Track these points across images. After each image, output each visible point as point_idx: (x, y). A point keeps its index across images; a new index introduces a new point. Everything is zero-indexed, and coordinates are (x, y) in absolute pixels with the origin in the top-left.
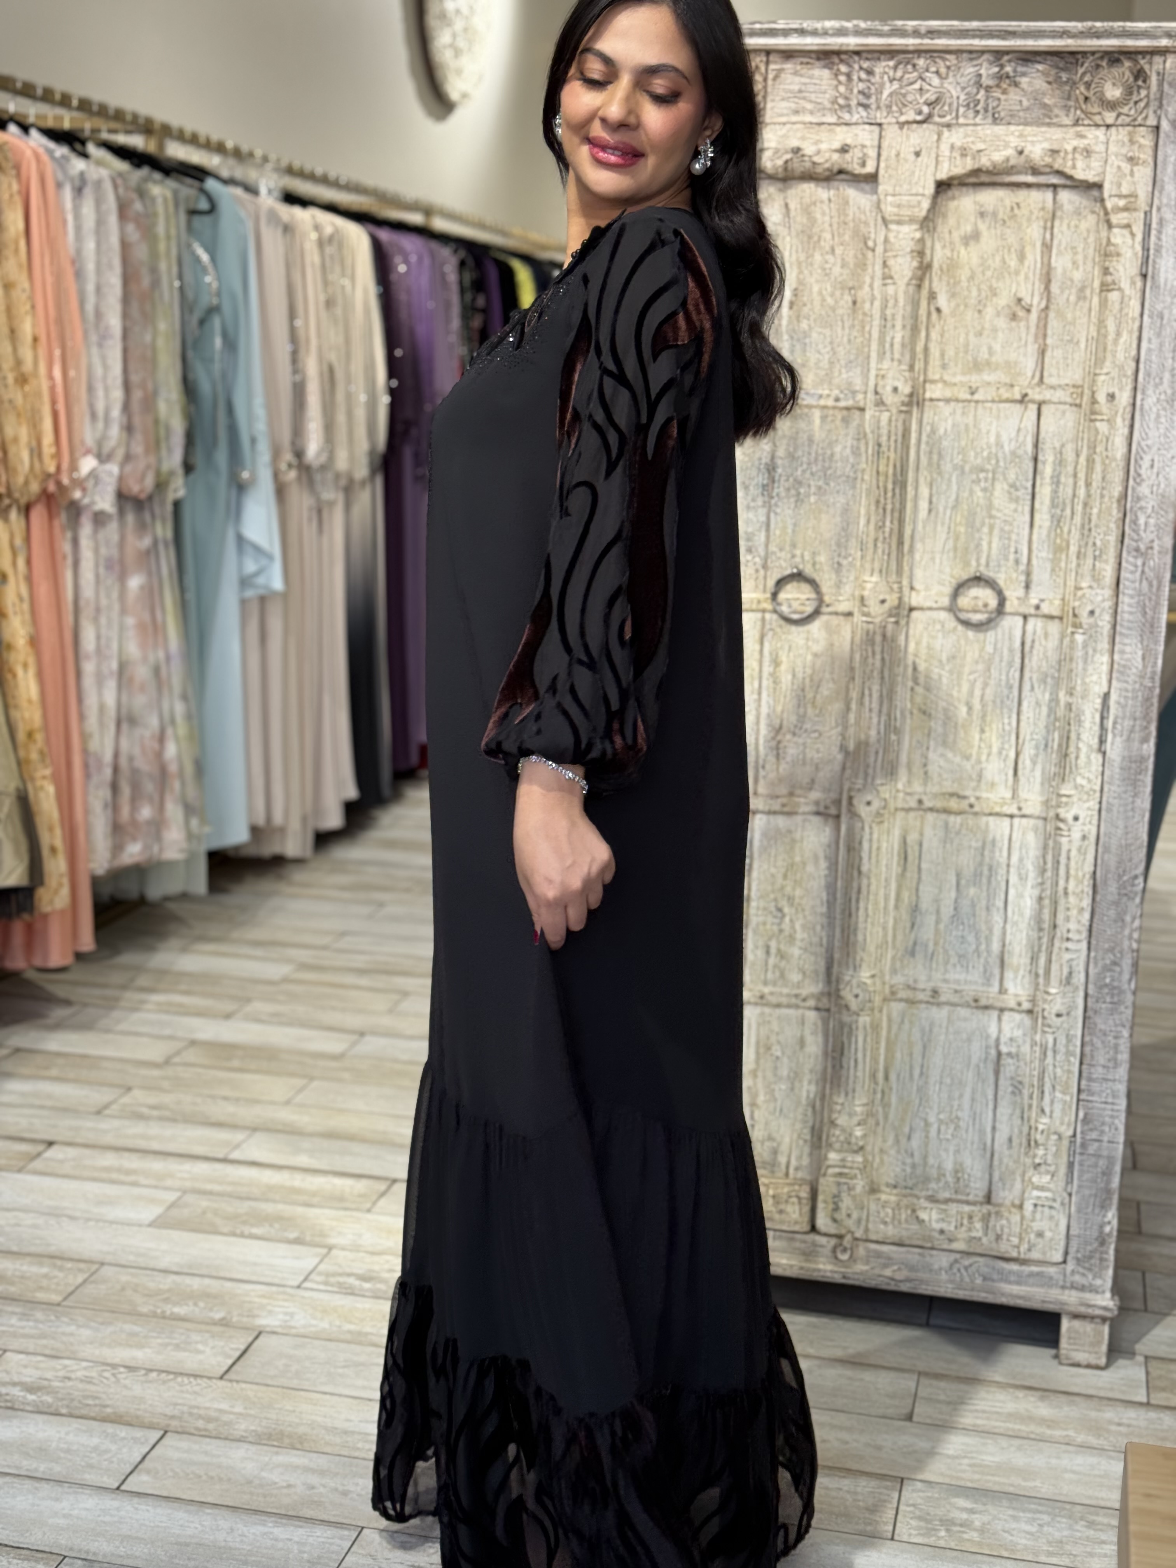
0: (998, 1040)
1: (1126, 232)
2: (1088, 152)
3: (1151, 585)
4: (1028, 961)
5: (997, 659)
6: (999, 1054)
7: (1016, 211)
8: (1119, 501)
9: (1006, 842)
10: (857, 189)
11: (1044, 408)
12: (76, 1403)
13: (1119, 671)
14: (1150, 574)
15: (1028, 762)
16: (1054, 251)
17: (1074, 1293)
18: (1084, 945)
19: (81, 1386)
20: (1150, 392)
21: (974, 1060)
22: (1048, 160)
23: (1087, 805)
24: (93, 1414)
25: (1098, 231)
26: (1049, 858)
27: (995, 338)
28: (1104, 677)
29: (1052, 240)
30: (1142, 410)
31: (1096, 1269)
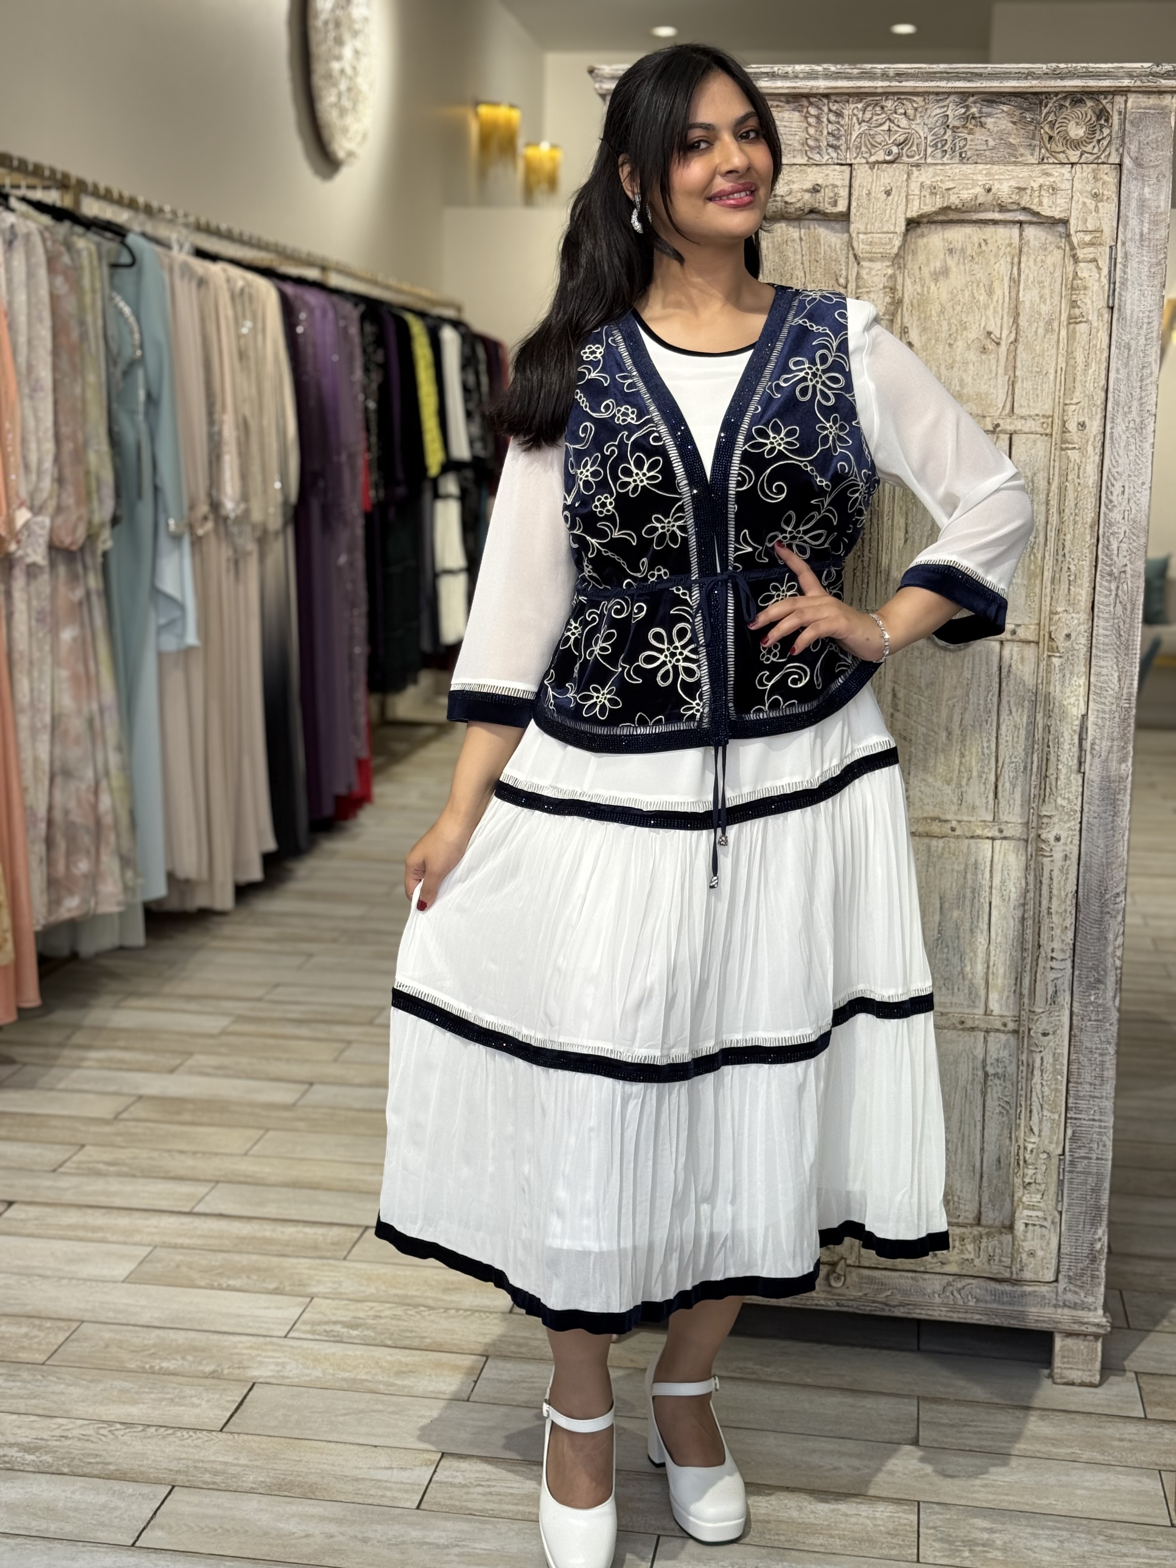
0: (984, 1061)
1: (1092, 266)
2: (1054, 189)
3: (1125, 609)
4: (1013, 982)
5: (975, 684)
6: (986, 1075)
7: (984, 247)
8: (1091, 527)
9: (988, 864)
10: (827, 228)
11: (1015, 437)
12: (76, 1462)
13: (1095, 693)
14: (1124, 597)
15: (1007, 785)
16: (1022, 286)
17: (1066, 1311)
18: (1069, 964)
19: (79, 1444)
20: (1119, 420)
21: (962, 1083)
22: (1015, 197)
23: (1067, 826)
24: (96, 1472)
25: (1064, 266)
26: (1031, 878)
27: (965, 371)
28: (1081, 699)
29: (1019, 275)
30: (1112, 438)
31: (1088, 1287)
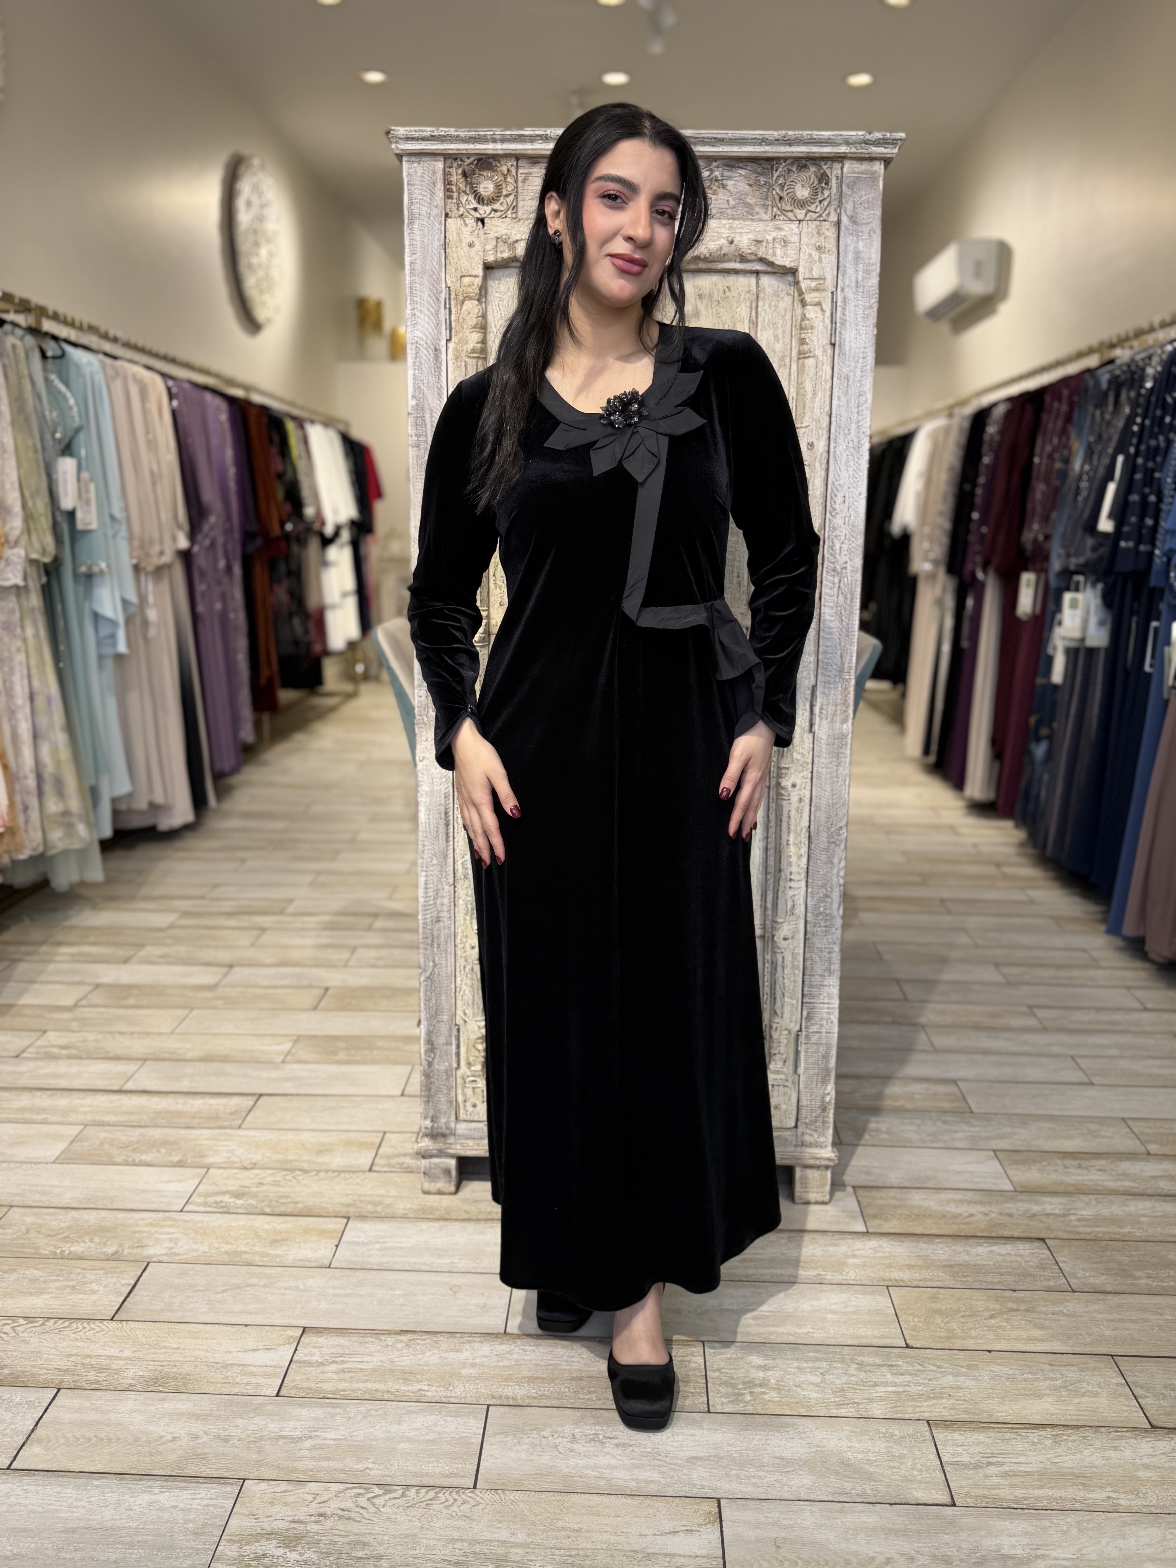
1: (817, 308)
2: (785, 242)
3: (846, 598)
7: (728, 293)
13: (823, 668)
14: (845, 589)
16: (759, 327)
17: (804, 1150)
18: (804, 883)
20: (841, 441)
22: (753, 248)
23: (802, 774)
25: (794, 310)
26: (773, 818)
28: (812, 673)
29: (757, 317)
30: (835, 456)
31: (820, 1130)
